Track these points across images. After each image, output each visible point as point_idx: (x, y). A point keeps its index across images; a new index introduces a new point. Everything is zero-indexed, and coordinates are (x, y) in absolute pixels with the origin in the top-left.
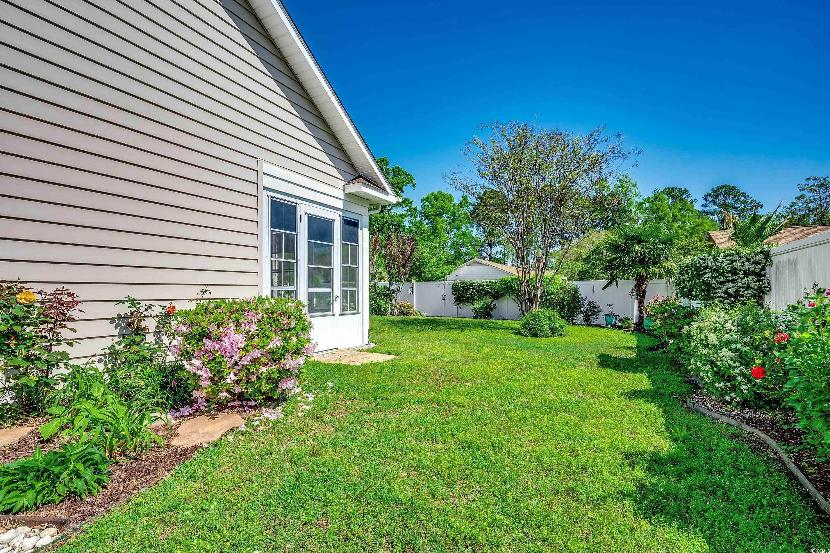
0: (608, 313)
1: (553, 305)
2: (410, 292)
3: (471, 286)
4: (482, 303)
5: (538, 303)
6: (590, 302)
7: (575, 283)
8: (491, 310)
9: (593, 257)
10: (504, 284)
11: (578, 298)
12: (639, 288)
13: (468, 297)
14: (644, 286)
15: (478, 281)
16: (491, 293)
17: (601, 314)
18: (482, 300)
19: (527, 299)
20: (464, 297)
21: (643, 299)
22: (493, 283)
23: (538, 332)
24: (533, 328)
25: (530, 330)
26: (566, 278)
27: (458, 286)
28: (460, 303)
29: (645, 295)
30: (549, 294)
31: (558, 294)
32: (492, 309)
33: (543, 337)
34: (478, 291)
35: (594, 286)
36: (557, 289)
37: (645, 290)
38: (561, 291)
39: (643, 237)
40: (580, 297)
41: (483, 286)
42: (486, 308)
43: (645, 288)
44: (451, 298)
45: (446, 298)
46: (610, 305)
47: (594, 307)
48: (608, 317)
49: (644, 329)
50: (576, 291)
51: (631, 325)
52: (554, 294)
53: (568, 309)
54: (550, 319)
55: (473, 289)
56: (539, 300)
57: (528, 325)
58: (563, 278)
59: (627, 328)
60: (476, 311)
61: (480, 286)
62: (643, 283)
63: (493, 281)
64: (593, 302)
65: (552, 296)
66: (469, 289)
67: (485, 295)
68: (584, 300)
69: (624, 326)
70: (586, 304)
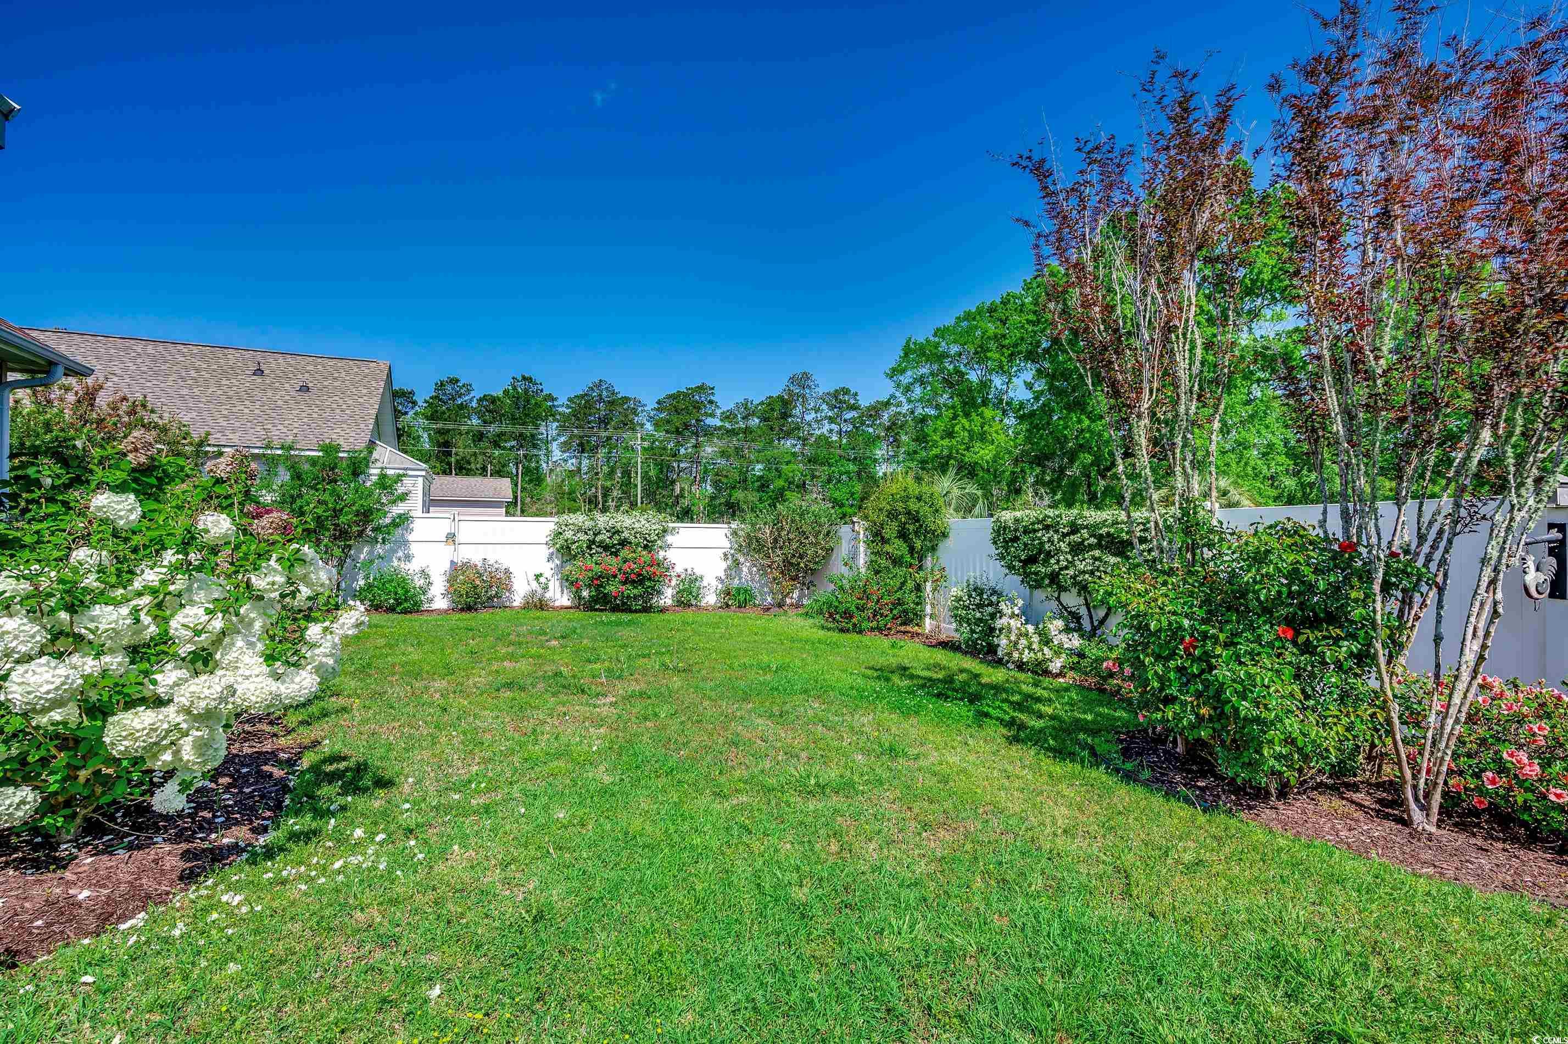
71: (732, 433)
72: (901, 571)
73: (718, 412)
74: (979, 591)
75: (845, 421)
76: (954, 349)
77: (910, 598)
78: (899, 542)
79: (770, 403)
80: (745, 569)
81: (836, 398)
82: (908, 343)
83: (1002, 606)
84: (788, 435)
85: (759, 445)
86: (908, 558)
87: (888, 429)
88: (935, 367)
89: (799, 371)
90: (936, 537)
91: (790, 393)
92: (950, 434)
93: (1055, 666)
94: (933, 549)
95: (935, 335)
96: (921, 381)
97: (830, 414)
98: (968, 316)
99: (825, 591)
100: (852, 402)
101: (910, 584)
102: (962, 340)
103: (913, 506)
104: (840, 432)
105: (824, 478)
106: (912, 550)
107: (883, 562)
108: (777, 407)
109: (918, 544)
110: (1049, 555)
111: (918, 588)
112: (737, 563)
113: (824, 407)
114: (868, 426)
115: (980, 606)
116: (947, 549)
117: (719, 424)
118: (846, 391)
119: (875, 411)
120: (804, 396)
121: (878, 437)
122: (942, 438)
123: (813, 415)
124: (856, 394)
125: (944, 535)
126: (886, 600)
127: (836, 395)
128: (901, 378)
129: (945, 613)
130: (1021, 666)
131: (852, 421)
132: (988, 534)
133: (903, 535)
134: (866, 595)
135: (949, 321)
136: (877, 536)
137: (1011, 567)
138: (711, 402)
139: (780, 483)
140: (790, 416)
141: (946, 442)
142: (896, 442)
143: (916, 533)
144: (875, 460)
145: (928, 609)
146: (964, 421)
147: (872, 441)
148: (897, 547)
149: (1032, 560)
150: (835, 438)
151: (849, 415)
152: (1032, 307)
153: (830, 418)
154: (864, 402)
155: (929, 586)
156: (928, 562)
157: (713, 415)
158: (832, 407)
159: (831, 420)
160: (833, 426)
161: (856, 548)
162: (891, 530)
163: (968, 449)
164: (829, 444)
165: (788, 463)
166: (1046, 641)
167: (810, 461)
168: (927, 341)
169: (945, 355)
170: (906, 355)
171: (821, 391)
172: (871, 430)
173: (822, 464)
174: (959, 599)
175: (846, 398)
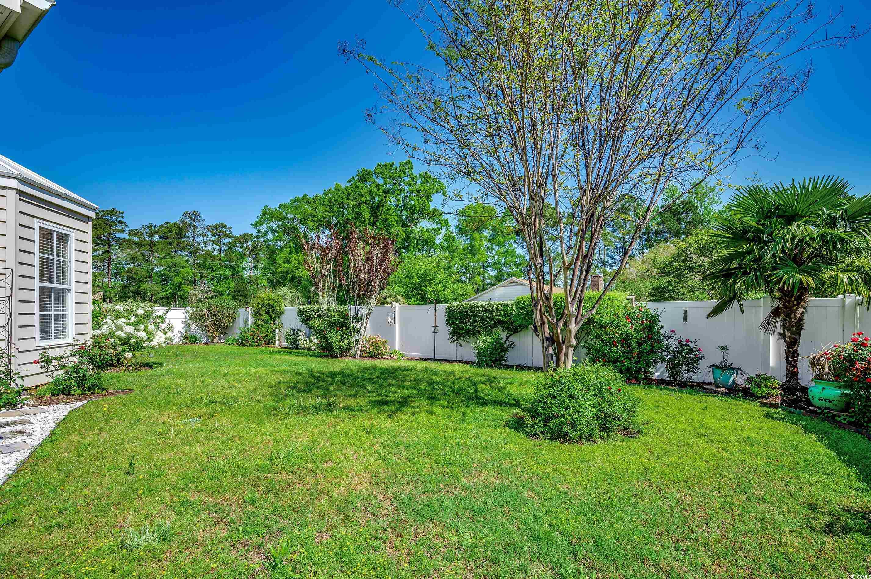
0: (718, 364)
1: (610, 346)
2: (389, 320)
3: (472, 312)
4: (490, 339)
5: (571, 351)
6: (681, 342)
7: (651, 307)
8: (505, 350)
9: (676, 265)
10: (522, 308)
11: (658, 333)
12: (789, 316)
13: (468, 330)
14: (800, 310)
15: (483, 303)
16: (505, 323)
17: (702, 364)
18: (489, 335)
19: (547, 339)
20: (463, 329)
21: (796, 337)
22: (507, 306)
23: (567, 428)
24: (554, 417)
25: (547, 420)
26: (633, 297)
27: (454, 311)
28: (458, 338)
29: (801, 329)
30: (601, 327)
31: (618, 325)
32: (507, 349)
33: (580, 440)
34: (483, 319)
35: (685, 312)
36: (618, 317)
37: (801, 319)
38: (625, 320)
39: (801, 207)
40: (662, 331)
41: (491, 312)
42: (495, 349)
43: (802, 314)
44: (445, 330)
45: (439, 329)
46: (723, 348)
47: (690, 351)
48: (718, 372)
49: (809, 403)
50: (654, 320)
51: (774, 392)
52: (611, 325)
53: (638, 354)
54: (599, 392)
55: (475, 316)
56: (574, 342)
57: (543, 408)
58: (629, 297)
59: (765, 397)
60: (479, 353)
61: (486, 311)
62: (798, 304)
63: (508, 303)
64: (687, 341)
65: (608, 329)
66: (470, 317)
67: (495, 326)
68: (669, 337)
69: (759, 392)
70: (673, 344)
71: (139, 245)
72: (267, 325)
73: (127, 229)
74: (294, 330)
75: (223, 244)
76: (290, 216)
77: (270, 335)
78: (267, 315)
79: (168, 227)
80: (192, 328)
81: (217, 229)
82: (265, 209)
83: (300, 333)
84: (183, 249)
85: (161, 254)
86: (269, 321)
87: (252, 251)
88: (280, 223)
89: (191, 209)
90: (280, 314)
91: (184, 223)
92: (288, 261)
93: (313, 348)
94: (279, 317)
95: (280, 208)
96: (273, 230)
97: (213, 238)
98: (297, 200)
99: (236, 334)
100: (228, 232)
101: (271, 330)
102: (294, 213)
103: (271, 302)
104: (220, 250)
105: (210, 278)
106: (271, 318)
107: (260, 322)
108: (174, 230)
109: (273, 316)
110: (312, 318)
111: (274, 331)
112: (189, 324)
113: (209, 234)
114: (238, 247)
115: (293, 334)
116: (283, 317)
117: (127, 237)
118: (224, 226)
119: (244, 238)
120: (194, 226)
121: (246, 255)
122: (284, 262)
123: (201, 238)
124: (231, 228)
125: (283, 313)
126: (262, 335)
127: (217, 227)
128: (261, 228)
129: (283, 338)
130: (304, 349)
131: (227, 244)
132: (296, 313)
133: (267, 313)
134: (254, 334)
135: (287, 201)
136: (257, 313)
137: (302, 322)
138: (120, 222)
139: (178, 280)
140: (185, 237)
141: (286, 265)
142: (256, 259)
143: (273, 312)
144: (243, 268)
145: (277, 338)
146: (295, 256)
147: (242, 257)
148: (266, 317)
149: (308, 320)
150: (216, 253)
151: (226, 240)
152: (328, 204)
153: (213, 241)
154: (236, 233)
155: (277, 330)
156: (277, 322)
157: (122, 231)
158: (214, 235)
159: (214, 242)
160: (215, 246)
161: (248, 317)
162: (263, 311)
163: (297, 269)
164: (213, 258)
165: (183, 267)
166: (311, 341)
167: (199, 267)
168: (275, 209)
169: (285, 218)
170: (264, 214)
171: (206, 224)
172: (240, 250)
173: (208, 269)
174: (287, 333)
175: (224, 229)
